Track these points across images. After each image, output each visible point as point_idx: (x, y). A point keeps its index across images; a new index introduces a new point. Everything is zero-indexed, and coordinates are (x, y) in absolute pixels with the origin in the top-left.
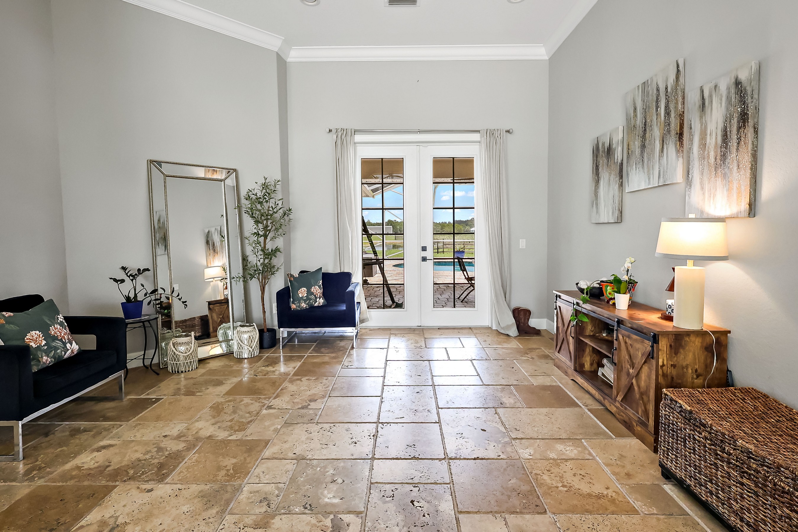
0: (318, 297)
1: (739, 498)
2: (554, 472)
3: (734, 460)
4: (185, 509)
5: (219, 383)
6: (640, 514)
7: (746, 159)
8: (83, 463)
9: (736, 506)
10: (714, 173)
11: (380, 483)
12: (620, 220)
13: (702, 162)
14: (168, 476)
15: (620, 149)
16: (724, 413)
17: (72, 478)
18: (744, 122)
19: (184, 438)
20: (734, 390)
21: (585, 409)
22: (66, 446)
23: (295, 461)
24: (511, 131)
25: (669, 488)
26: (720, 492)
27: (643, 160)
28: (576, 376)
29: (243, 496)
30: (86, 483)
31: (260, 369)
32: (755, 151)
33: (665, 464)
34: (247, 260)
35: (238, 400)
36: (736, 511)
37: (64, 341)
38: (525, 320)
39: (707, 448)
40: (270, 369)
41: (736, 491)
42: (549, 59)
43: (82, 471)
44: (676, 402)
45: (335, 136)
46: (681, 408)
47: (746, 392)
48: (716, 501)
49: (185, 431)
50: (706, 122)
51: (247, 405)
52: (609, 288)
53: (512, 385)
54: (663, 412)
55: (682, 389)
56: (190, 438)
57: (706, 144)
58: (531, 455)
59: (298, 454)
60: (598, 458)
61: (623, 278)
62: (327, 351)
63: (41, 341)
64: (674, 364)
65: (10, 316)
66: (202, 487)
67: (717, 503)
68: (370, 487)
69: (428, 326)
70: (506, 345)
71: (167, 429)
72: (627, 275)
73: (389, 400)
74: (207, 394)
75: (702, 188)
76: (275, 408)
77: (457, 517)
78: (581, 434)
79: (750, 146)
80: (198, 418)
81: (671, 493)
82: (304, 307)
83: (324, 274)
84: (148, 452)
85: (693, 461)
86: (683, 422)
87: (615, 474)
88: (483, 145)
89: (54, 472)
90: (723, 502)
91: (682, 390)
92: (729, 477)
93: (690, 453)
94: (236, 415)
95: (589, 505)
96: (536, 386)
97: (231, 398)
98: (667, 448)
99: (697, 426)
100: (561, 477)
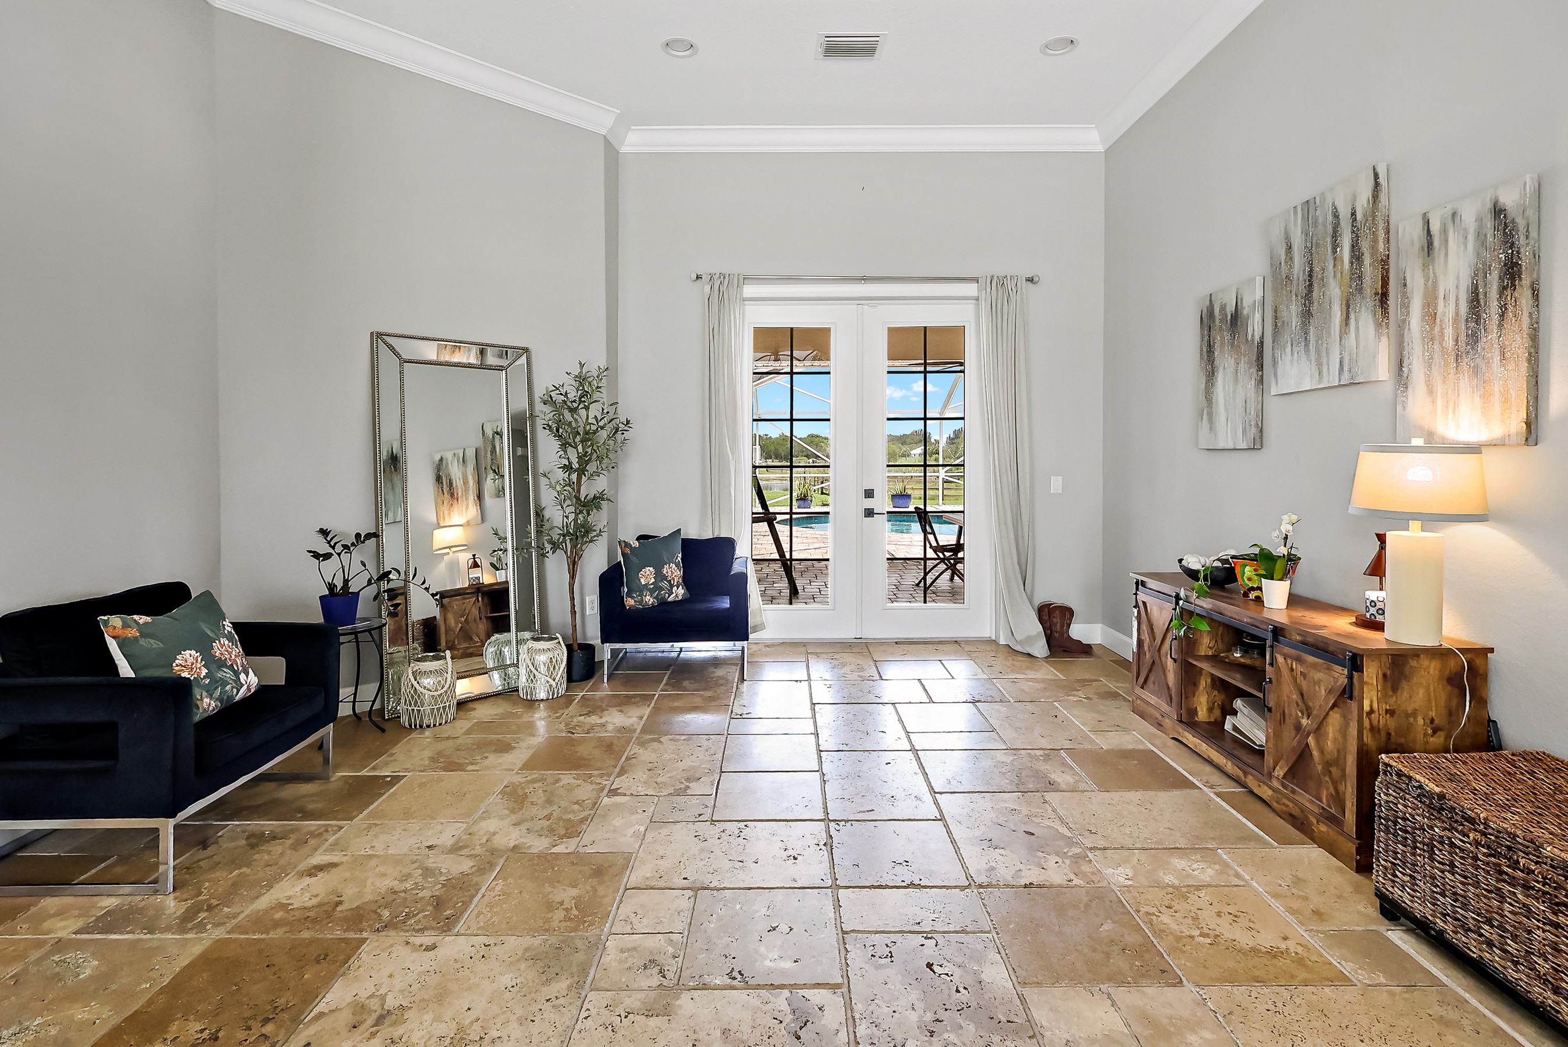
0: (675, 584)
1: (1550, 950)
2: (1180, 910)
3: (1538, 882)
4: (507, 980)
5: (504, 748)
6: (1356, 986)
7: (1518, 342)
8: (289, 898)
9: (1543, 966)
10: (1455, 365)
11: (859, 932)
12: (1258, 443)
13: (1430, 344)
14: (457, 920)
15: (1258, 316)
16: (1502, 798)
17: (277, 925)
18: (1513, 279)
19: (468, 850)
20: (1510, 756)
21: (1209, 793)
22: (247, 866)
23: (690, 893)
24: (1036, 279)
25: (1398, 937)
26: (1509, 941)
27: (1306, 338)
28: (1181, 731)
29: (611, 957)
30: (306, 935)
31: (575, 720)
32: (1535, 329)
33: (1387, 893)
34: (543, 516)
35: (550, 780)
36: (1544, 975)
37: (236, 669)
38: (1062, 626)
39: (1481, 861)
40: (594, 719)
41: (1544, 939)
42: (1110, 152)
43: (292, 913)
44: (1410, 778)
45: (707, 288)
46: (1420, 789)
47: (1533, 759)
48: (1500, 958)
49: (466, 837)
50: (1434, 274)
51: (569, 788)
52: (1247, 568)
53: (1062, 749)
54: (1381, 797)
55: (1415, 754)
56: (478, 850)
57: (1436, 314)
58: (1128, 879)
59: (691, 879)
60: (1255, 884)
61: (1278, 550)
62: (694, 686)
63: (200, 668)
64: (1391, 708)
65: (146, 623)
66: (528, 941)
67: (1502, 962)
68: (844, 940)
69: (875, 639)
70: (1031, 675)
71: (430, 834)
72: (1285, 546)
73: (837, 777)
74: (488, 768)
75: (1431, 391)
76: (625, 795)
77: (1020, 993)
78: (1213, 839)
79: (1526, 320)
80: (484, 812)
81: (1405, 947)
82: (650, 602)
83: (685, 542)
84: (408, 876)
85: (1450, 885)
86: (1427, 815)
87: (1292, 911)
88: (984, 305)
89: (239, 914)
90: (1515, 959)
91: (1415, 757)
92: (1529, 913)
93: (1443, 872)
94: (555, 807)
95: (1257, 970)
96: (1107, 751)
97: (536, 776)
98: (1392, 863)
99: (1456, 821)
100: (1196, 919)
